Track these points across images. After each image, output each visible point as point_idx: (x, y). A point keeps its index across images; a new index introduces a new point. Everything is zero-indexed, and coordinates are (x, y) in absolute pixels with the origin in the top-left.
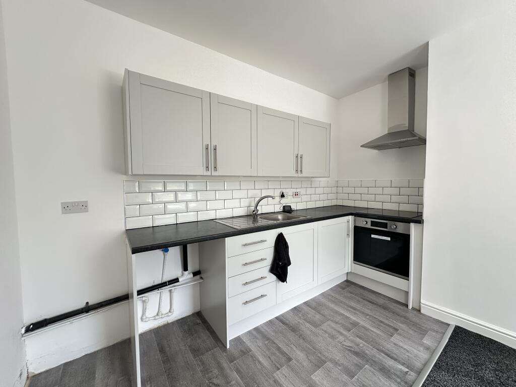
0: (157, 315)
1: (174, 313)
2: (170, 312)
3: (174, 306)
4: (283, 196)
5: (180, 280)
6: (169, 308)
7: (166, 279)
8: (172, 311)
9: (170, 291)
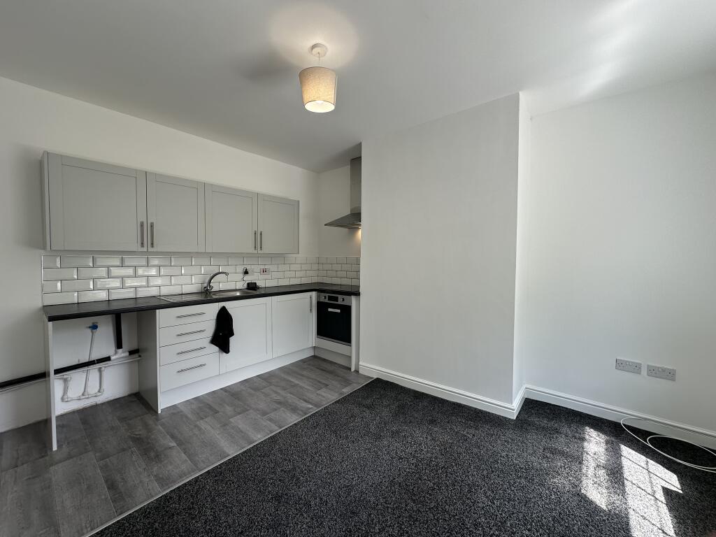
0: (83, 395)
1: (104, 392)
2: (99, 391)
3: (105, 386)
4: (246, 272)
5: (112, 358)
6: (98, 388)
7: (95, 357)
8: (102, 390)
9: (100, 370)
